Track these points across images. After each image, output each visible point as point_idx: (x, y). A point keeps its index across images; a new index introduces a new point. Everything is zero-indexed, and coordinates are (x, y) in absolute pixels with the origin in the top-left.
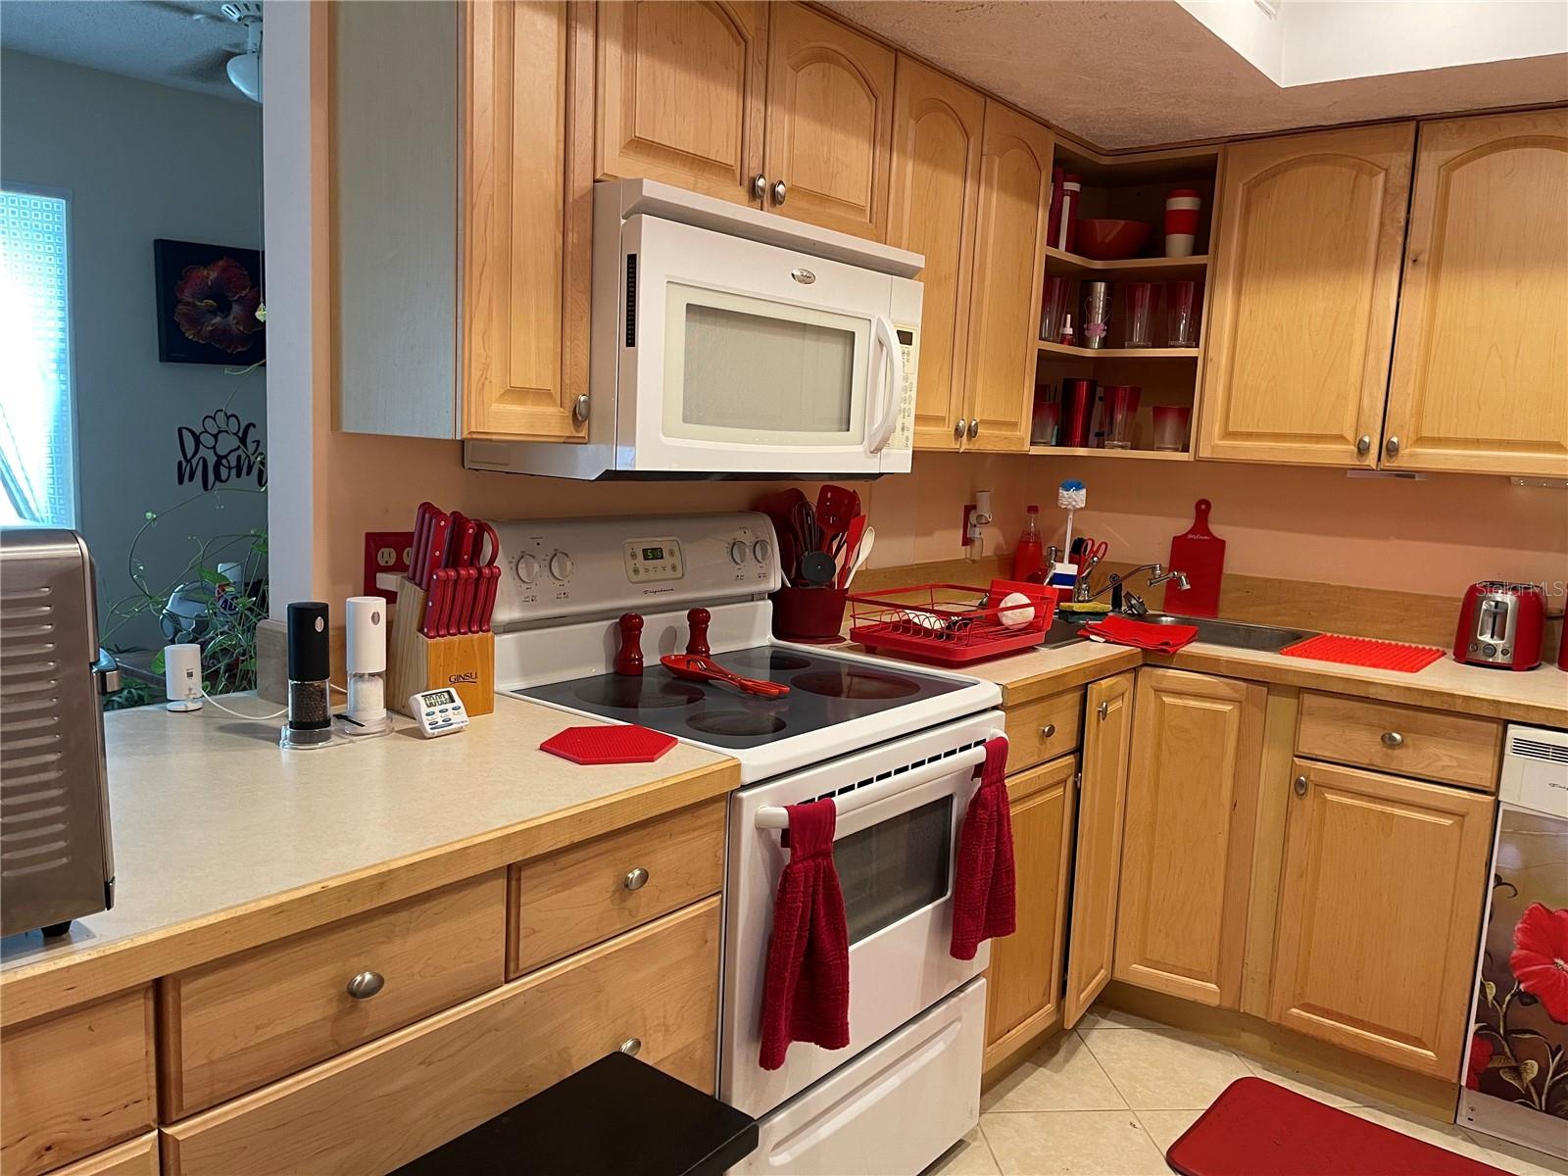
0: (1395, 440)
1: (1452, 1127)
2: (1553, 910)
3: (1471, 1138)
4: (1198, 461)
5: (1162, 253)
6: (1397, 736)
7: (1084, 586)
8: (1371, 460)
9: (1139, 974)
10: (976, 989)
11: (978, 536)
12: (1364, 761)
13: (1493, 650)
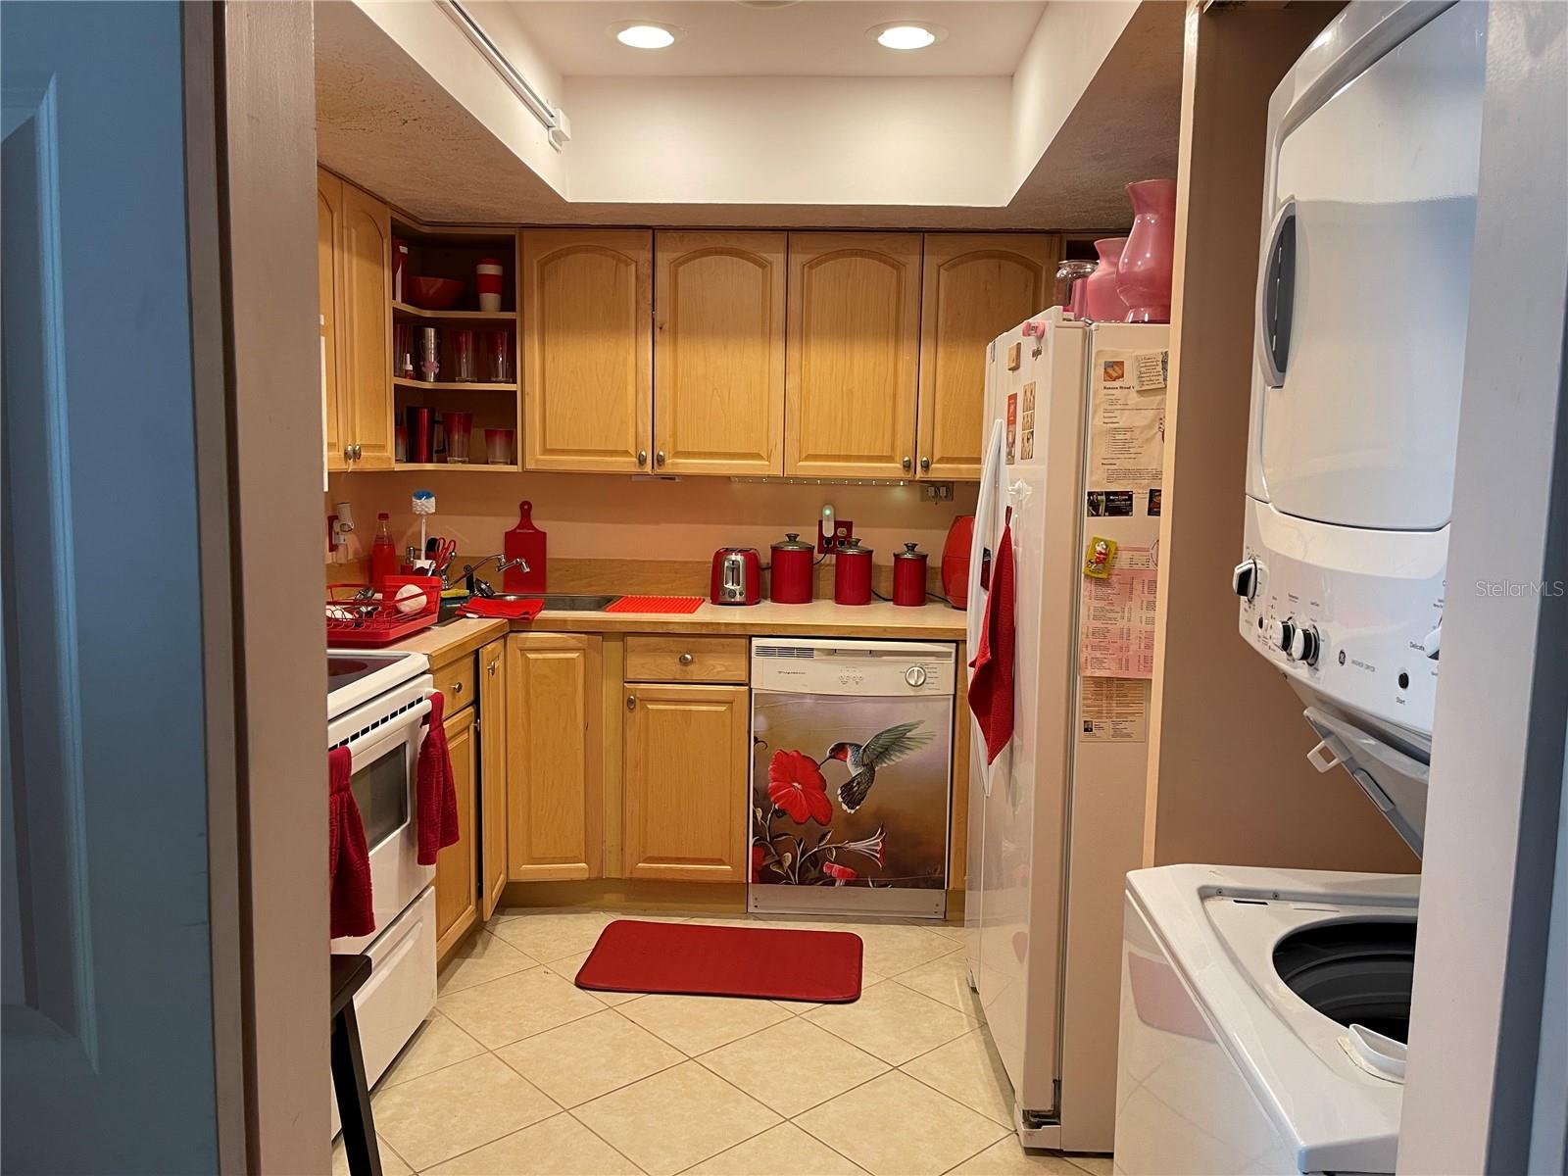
0: (661, 453)
1: (746, 915)
2: (788, 752)
3: (757, 917)
4: (526, 472)
5: (477, 307)
6: (688, 656)
7: (444, 577)
8: (648, 468)
9: (529, 871)
10: (429, 895)
11: (342, 542)
12: (669, 677)
13: (733, 593)
